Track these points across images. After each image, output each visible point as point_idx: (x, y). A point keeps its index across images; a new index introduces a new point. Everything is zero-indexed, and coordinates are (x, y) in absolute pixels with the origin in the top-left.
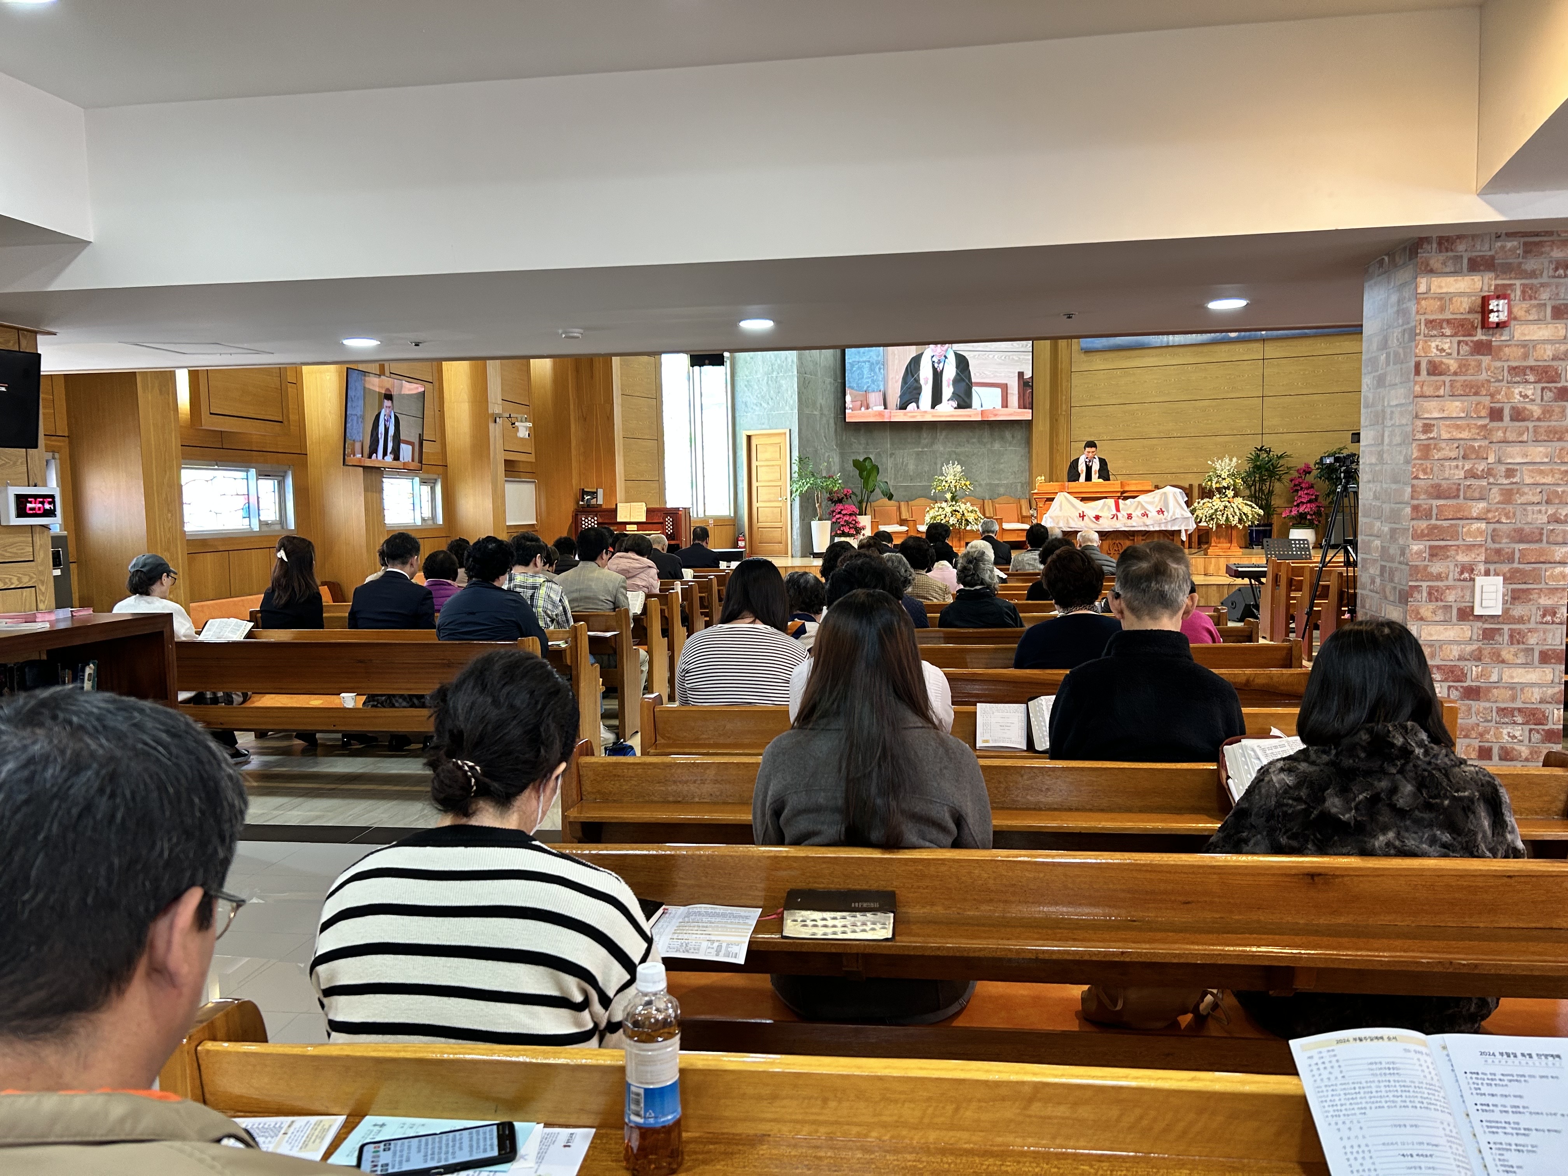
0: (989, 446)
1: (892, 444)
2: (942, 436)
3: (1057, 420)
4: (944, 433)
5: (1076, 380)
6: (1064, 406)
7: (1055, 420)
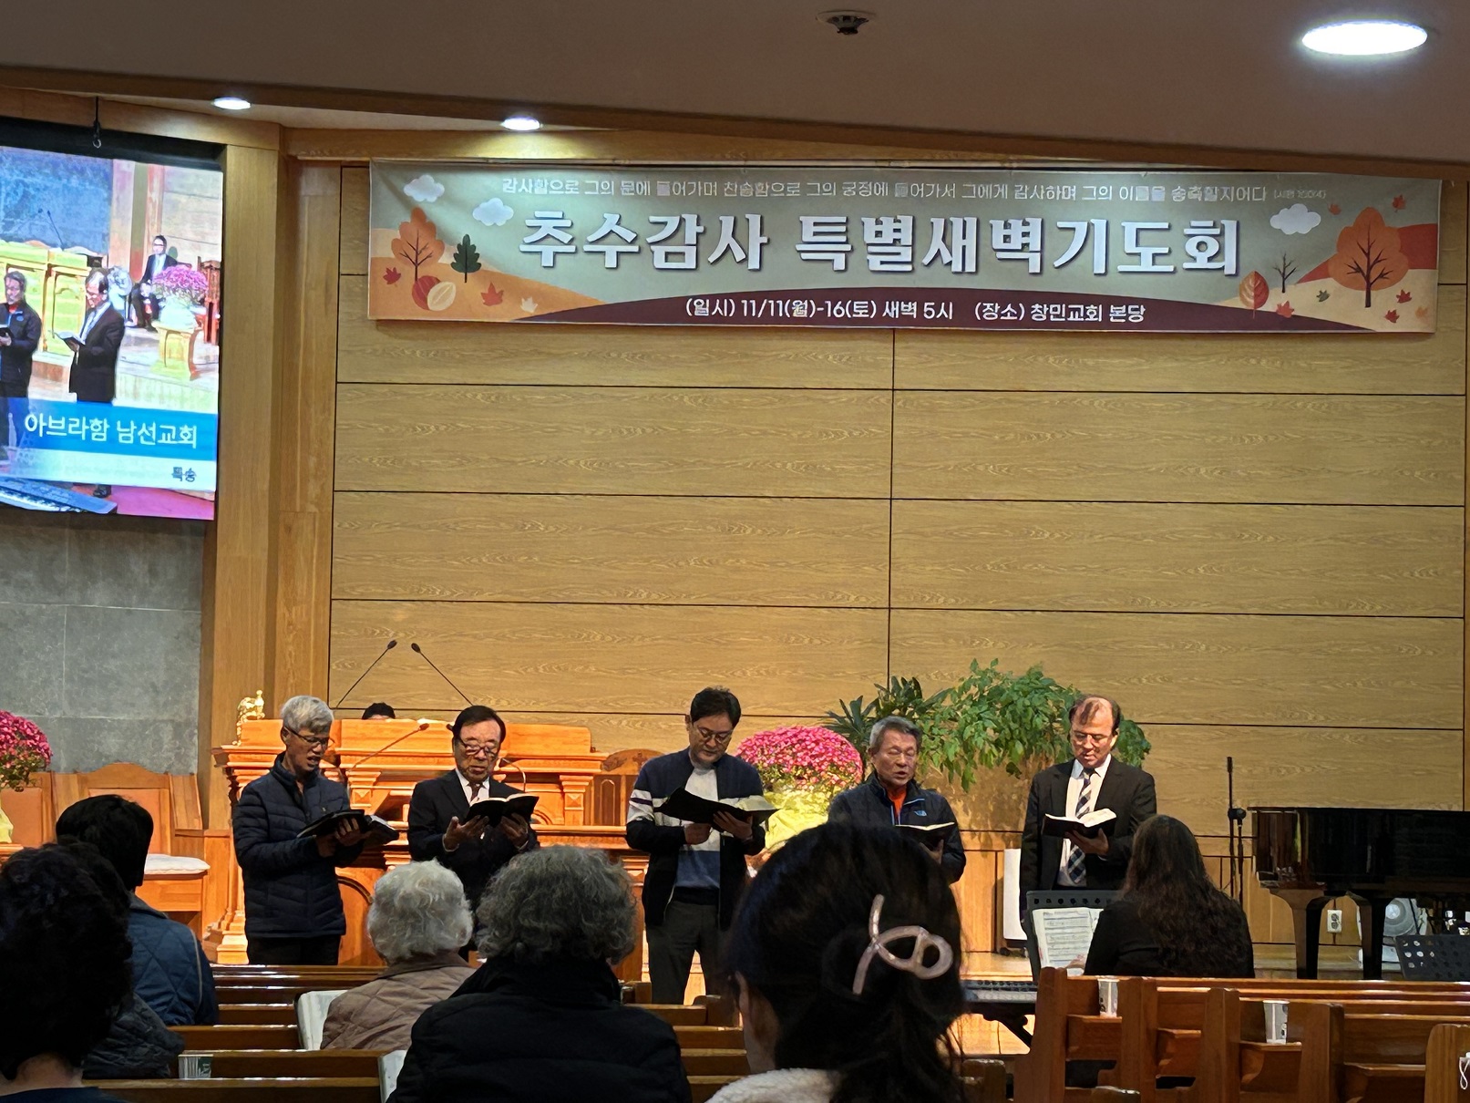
0: (76, 597)
3: (289, 529)
5: (351, 408)
6: (313, 490)
7: (280, 526)
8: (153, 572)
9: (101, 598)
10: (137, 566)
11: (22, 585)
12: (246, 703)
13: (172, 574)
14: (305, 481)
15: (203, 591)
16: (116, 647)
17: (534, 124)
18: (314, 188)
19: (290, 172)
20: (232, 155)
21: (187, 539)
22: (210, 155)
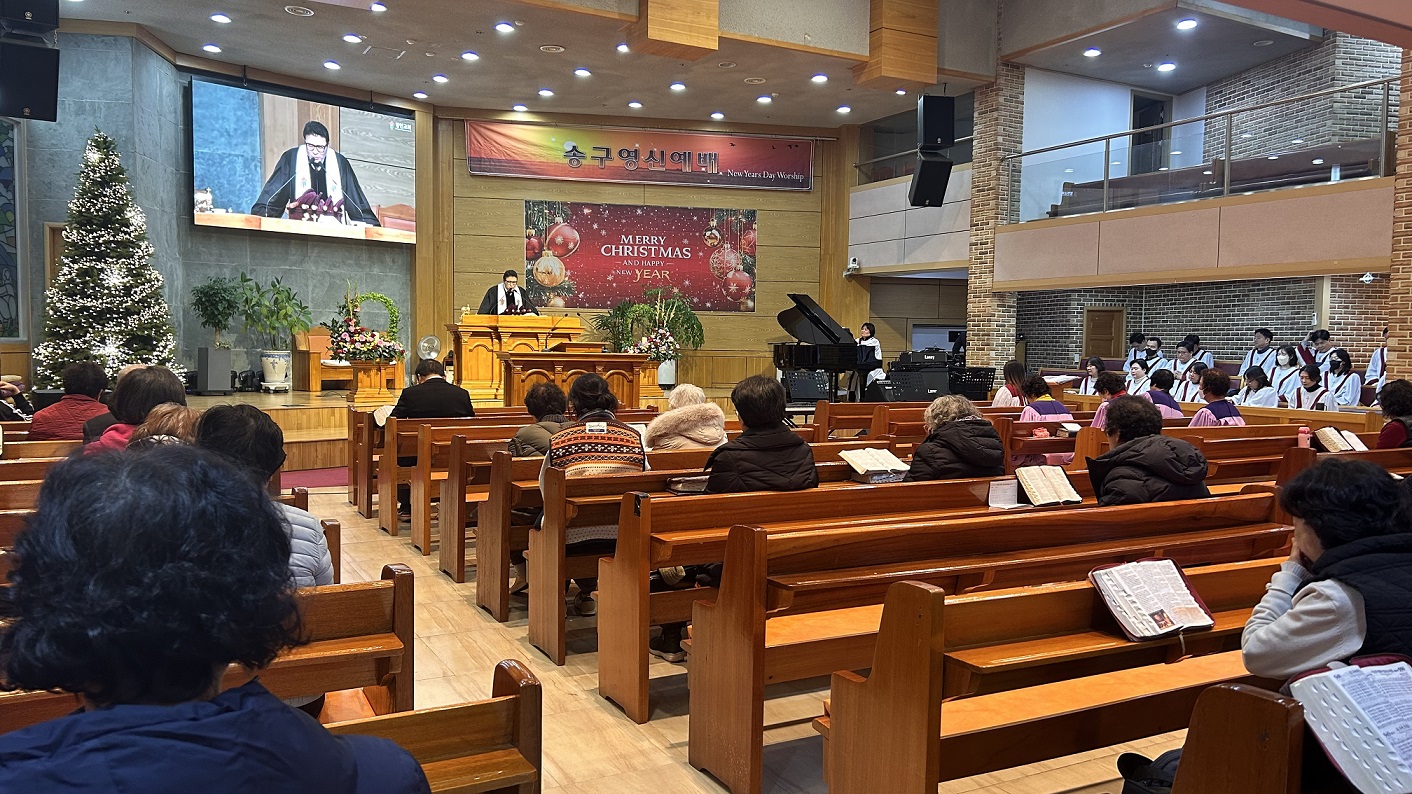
0: (368, 270)
1: (253, 258)
2: (313, 253)
3: (439, 248)
4: (316, 250)
5: (459, 206)
6: (446, 233)
7: (437, 247)
8: (394, 262)
9: (376, 270)
10: (388, 259)
11: (350, 265)
12: (463, 309)
13: (400, 262)
14: (443, 231)
15: (411, 268)
16: (382, 288)
17: (525, 109)
18: (442, 127)
19: (436, 121)
20: (417, 115)
21: (404, 250)
22: (409, 114)
